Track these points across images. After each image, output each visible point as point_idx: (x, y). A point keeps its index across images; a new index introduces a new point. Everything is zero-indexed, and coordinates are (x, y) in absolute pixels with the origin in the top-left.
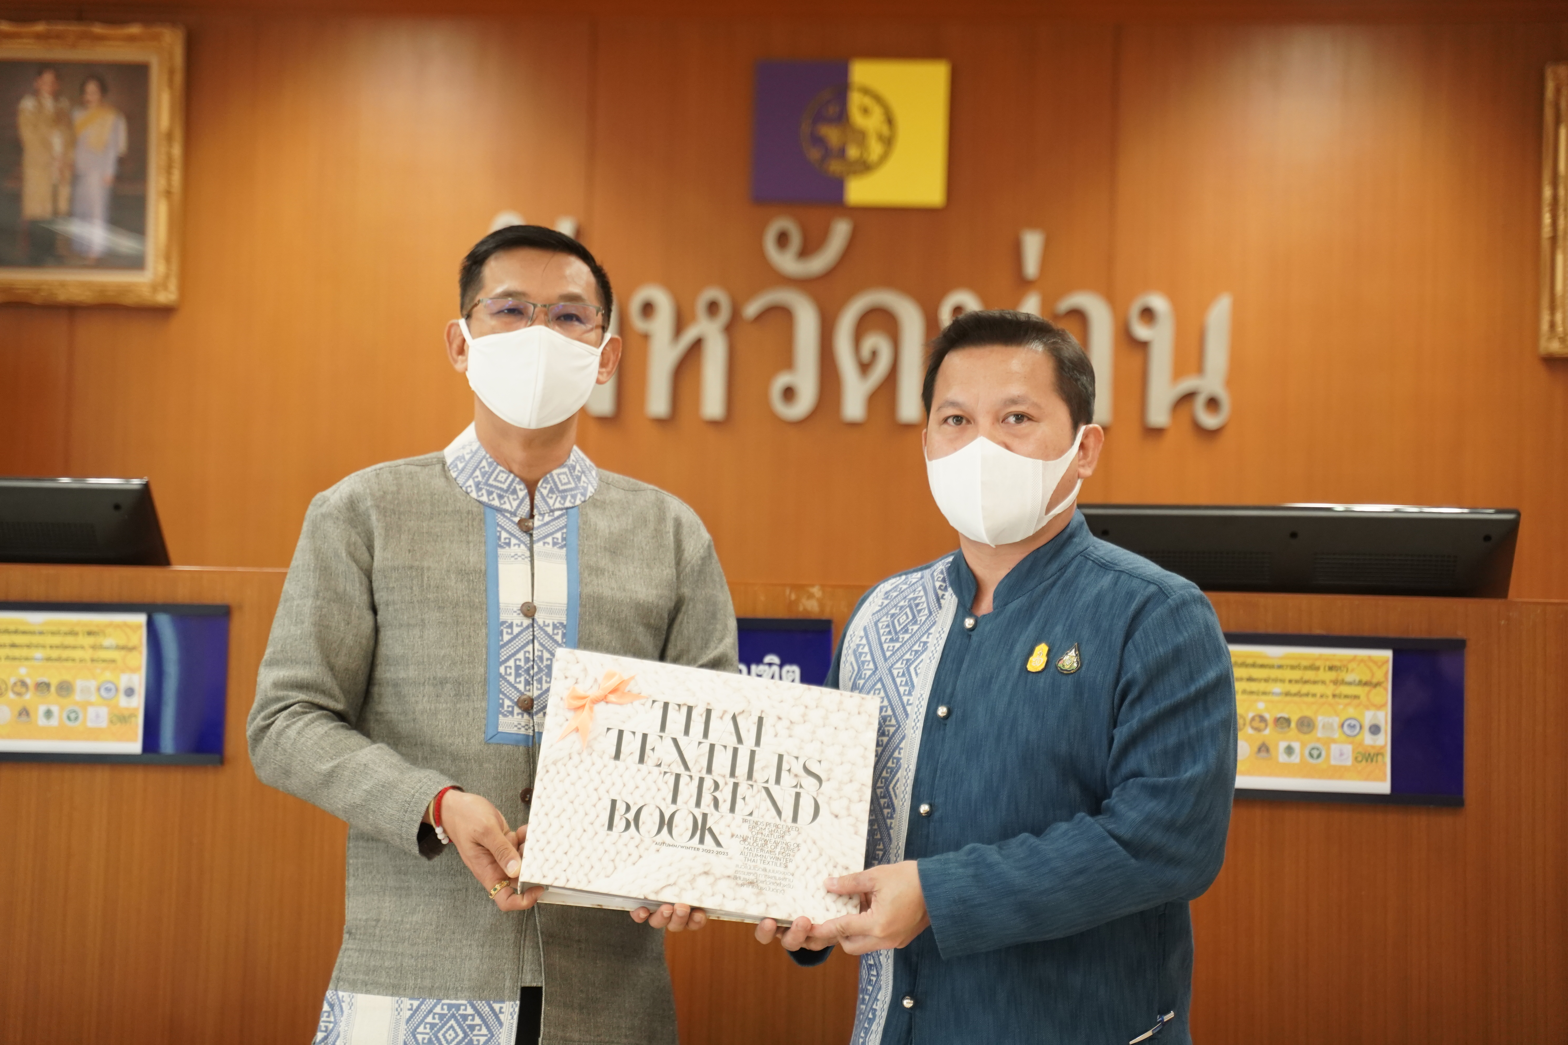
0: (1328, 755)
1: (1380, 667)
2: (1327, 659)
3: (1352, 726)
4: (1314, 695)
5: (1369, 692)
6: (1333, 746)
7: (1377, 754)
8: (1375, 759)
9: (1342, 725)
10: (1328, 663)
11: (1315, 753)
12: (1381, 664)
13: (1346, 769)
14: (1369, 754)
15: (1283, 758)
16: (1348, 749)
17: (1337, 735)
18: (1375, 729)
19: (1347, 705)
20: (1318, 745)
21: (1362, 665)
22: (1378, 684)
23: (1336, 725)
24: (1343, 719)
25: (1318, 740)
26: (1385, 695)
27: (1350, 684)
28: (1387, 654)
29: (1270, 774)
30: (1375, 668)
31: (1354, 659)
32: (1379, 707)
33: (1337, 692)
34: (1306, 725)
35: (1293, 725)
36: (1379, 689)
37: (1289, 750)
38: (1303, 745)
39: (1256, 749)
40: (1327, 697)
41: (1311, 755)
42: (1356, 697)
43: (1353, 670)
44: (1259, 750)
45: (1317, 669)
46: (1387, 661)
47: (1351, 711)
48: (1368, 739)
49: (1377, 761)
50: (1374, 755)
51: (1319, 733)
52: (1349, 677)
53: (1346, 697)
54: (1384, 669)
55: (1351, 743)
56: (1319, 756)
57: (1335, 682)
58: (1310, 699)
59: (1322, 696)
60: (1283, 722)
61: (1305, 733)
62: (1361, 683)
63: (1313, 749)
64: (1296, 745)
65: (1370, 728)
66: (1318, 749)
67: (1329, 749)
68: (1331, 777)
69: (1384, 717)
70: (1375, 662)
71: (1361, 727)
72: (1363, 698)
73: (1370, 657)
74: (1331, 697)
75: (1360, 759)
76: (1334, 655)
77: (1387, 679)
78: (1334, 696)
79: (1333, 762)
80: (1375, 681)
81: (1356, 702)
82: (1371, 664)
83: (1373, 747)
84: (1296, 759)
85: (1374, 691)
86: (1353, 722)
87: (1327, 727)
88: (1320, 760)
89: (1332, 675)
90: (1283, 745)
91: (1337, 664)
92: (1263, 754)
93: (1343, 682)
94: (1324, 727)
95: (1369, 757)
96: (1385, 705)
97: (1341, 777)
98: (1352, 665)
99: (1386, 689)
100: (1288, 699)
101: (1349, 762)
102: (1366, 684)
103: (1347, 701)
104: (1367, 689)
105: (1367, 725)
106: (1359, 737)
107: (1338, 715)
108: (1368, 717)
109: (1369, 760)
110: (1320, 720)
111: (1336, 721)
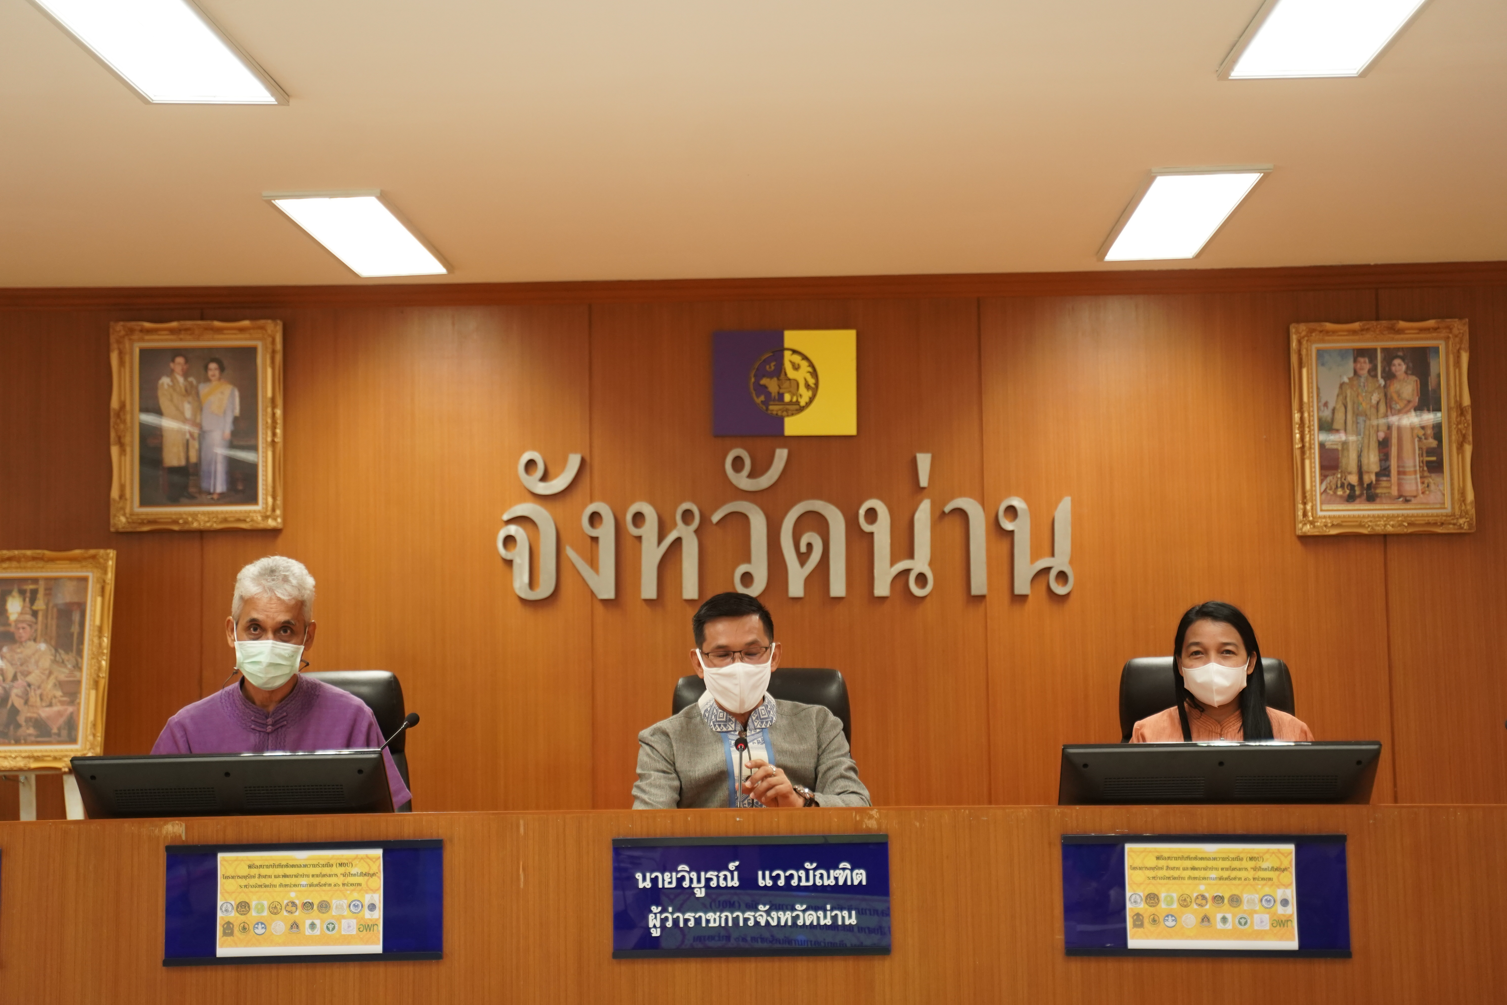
0: (1252, 923)
1: (1286, 857)
2: (1249, 853)
3: (1268, 901)
4: (1240, 879)
5: (1279, 875)
6: (1256, 916)
7: (1288, 921)
8: (1286, 925)
9: (1261, 900)
10: (1249, 855)
11: (1243, 921)
12: (1286, 855)
13: (1266, 932)
14: (1282, 921)
15: (1220, 926)
16: (1266, 917)
17: (1258, 907)
18: (1285, 902)
19: (1264, 885)
20: (1245, 916)
21: (1274, 855)
22: (1285, 869)
23: (1257, 901)
24: (1261, 897)
25: (1245, 911)
26: (1290, 877)
27: (1265, 870)
28: (1291, 848)
29: (1212, 938)
30: (1282, 858)
31: (1268, 851)
32: (1287, 886)
33: (1256, 876)
34: (1235, 900)
35: (1226, 901)
36: (1285, 872)
37: (1224, 920)
38: (1234, 916)
39: (1200, 920)
40: (1249, 880)
41: (1240, 923)
42: (1270, 879)
43: (1267, 860)
44: (1203, 920)
45: (1241, 859)
46: (1291, 853)
47: (1267, 890)
48: (1280, 910)
49: (1287, 926)
50: (1285, 921)
51: (1245, 906)
52: (1264, 865)
53: (1263, 879)
54: (1289, 858)
55: (1268, 913)
56: (1246, 923)
57: (1255, 869)
58: (1237, 882)
59: (1245, 879)
60: (1218, 899)
61: (1235, 907)
62: (1273, 869)
63: (1241, 918)
64: (1229, 916)
65: (1281, 901)
66: (1245, 918)
67: (1253, 917)
68: (1255, 939)
69: (1291, 893)
70: (1283, 854)
71: (1275, 901)
72: (1275, 880)
73: (1279, 850)
74: (1252, 880)
75: (1274, 925)
76: (1254, 849)
77: (1291, 866)
78: (1254, 879)
79: (1256, 928)
80: (1283, 867)
81: (1270, 883)
82: (1280, 855)
83: (1284, 915)
84: (1229, 926)
85: (1283, 875)
86: (1269, 898)
87: (1251, 902)
88: (1246, 926)
89: (1252, 864)
90: (1219, 916)
91: (1256, 856)
92: (1206, 923)
93: (1260, 869)
94: (1248, 901)
95: (1281, 923)
96: (1291, 883)
97: (1262, 939)
98: (1266, 856)
99: (1291, 873)
100: (1222, 882)
101: (1268, 927)
102: (1277, 869)
103: (1263, 882)
104: (1277, 873)
105: (1279, 899)
106: (1273, 909)
107: (1257, 894)
108: (1279, 894)
109: (1282, 925)
110: (1245, 897)
111: (1257, 897)
